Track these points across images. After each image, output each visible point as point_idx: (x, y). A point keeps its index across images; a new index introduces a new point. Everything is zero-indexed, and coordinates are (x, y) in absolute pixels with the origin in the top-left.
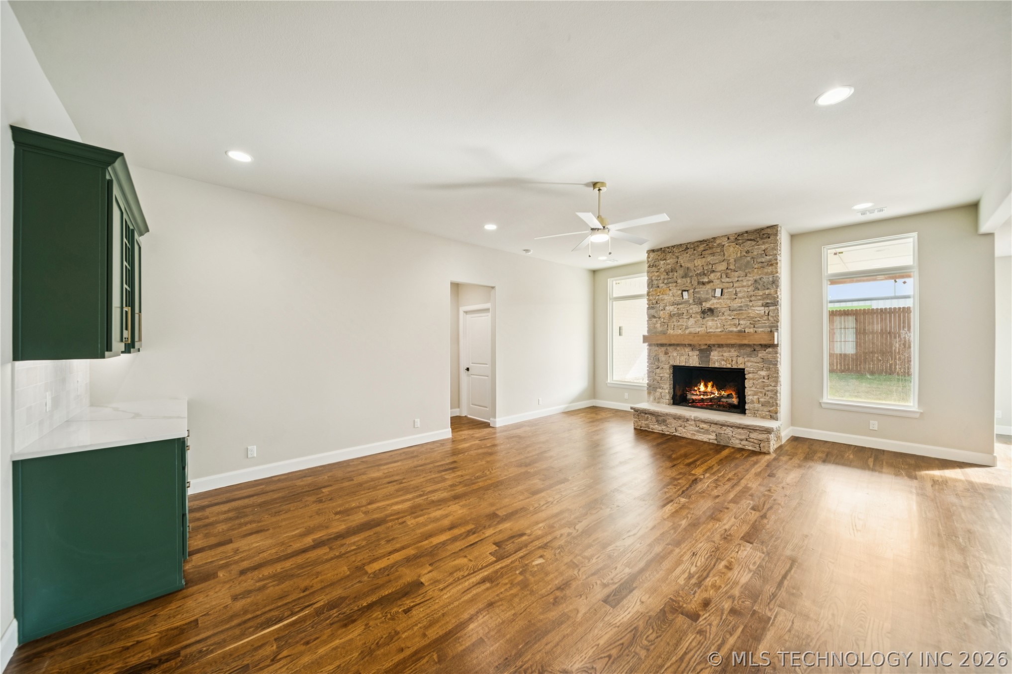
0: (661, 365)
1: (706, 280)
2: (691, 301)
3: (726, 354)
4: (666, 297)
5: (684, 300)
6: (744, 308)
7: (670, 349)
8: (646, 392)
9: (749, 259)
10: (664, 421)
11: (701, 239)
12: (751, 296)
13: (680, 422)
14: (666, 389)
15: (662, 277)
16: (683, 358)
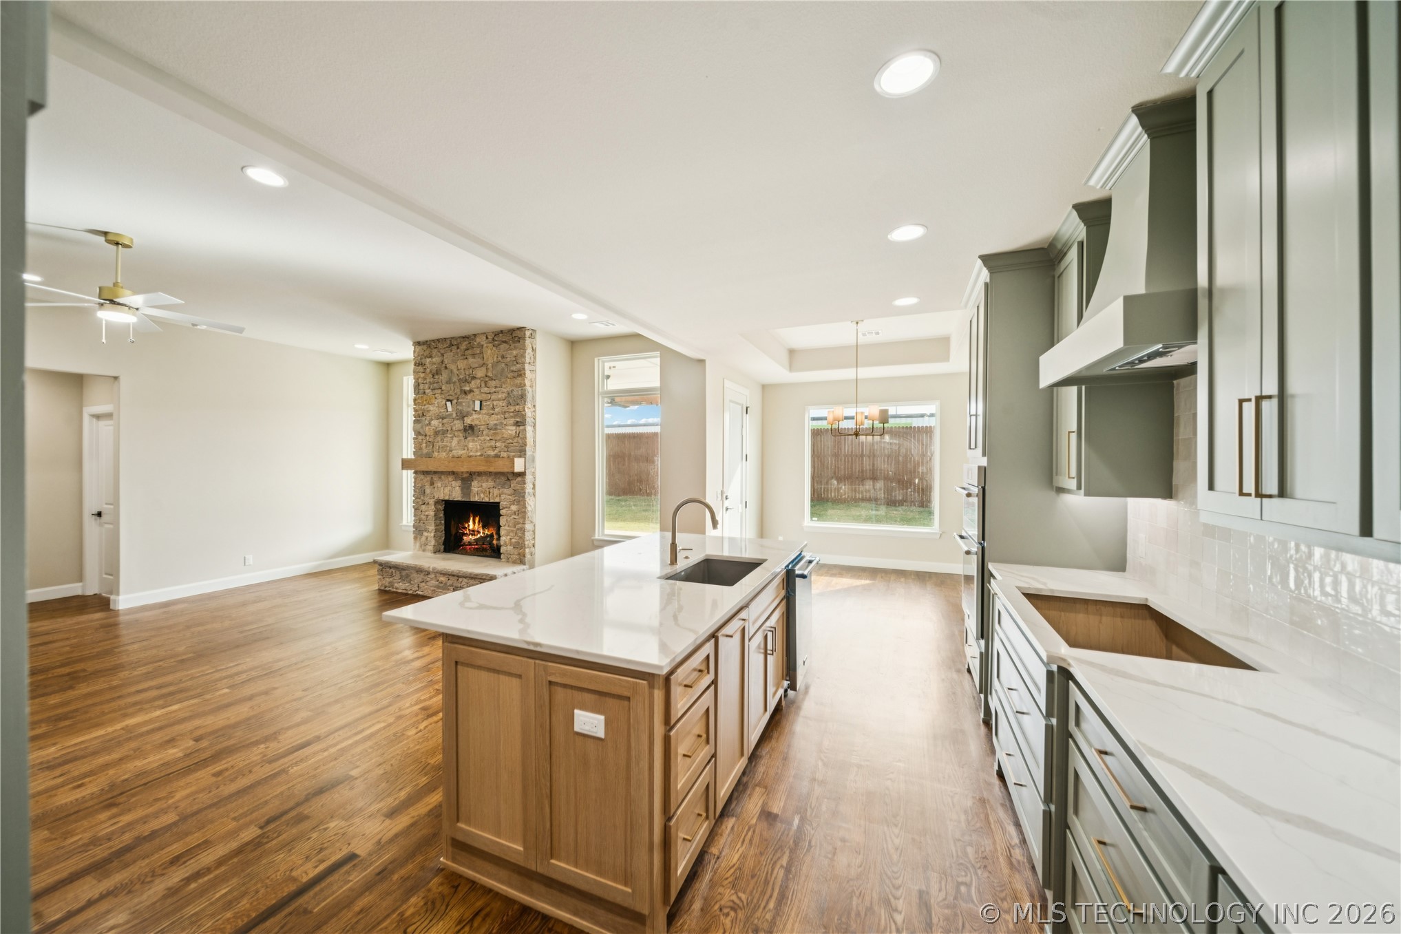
0: (427, 500)
1: (467, 388)
2: (454, 415)
3: (484, 485)
4: (431, 408)
5: (448, 413)
6: (499, 427)
7: (435, 478)
8: (412, 536)
9: (503, 365)
10: (407, 576)
11: (464, 335)
12: (505, 412)
13: (422, 576)
14: (432, 533)
15: (428, 380)
16: (447, 490)
